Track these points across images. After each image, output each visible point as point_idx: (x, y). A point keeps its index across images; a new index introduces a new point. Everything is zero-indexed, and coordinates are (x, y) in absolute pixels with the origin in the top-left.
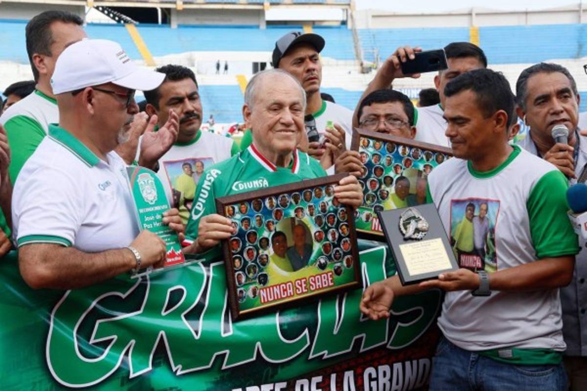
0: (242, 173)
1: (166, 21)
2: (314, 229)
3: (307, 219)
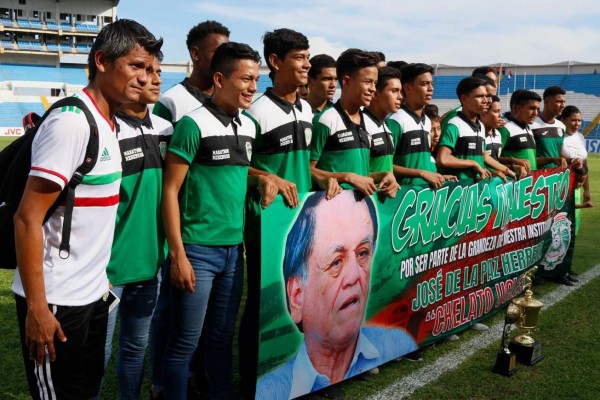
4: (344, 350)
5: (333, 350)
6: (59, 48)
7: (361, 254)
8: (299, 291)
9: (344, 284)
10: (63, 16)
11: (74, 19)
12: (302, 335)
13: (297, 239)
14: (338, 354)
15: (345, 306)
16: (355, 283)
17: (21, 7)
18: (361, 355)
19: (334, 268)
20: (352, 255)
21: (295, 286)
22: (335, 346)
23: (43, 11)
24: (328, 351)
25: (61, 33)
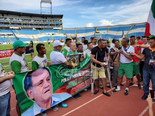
0: (71, 53)
1: (42, 29)
2: (76, 59)
3: (75, 58)
4: (49, 101)
5: (45, 102)
6: (53, 26)
7: (48, 80)
8: (31, 92)
9: (45, 88)
10: (53, 21)
11: (55, 21)
12: (35, 101)
13: (27, 81)
14: (47, 103)
15: (46, 92)
16: (48, 86)
17: (46, 20)
18: (54, 101)
19: (40, 85)
20: (45, 81)
21: (29, 91)
22: (46, 101)
23: (50, 20)
24: (44, 103)
25: (53, 24)
